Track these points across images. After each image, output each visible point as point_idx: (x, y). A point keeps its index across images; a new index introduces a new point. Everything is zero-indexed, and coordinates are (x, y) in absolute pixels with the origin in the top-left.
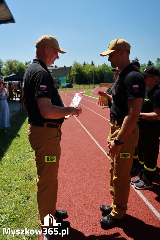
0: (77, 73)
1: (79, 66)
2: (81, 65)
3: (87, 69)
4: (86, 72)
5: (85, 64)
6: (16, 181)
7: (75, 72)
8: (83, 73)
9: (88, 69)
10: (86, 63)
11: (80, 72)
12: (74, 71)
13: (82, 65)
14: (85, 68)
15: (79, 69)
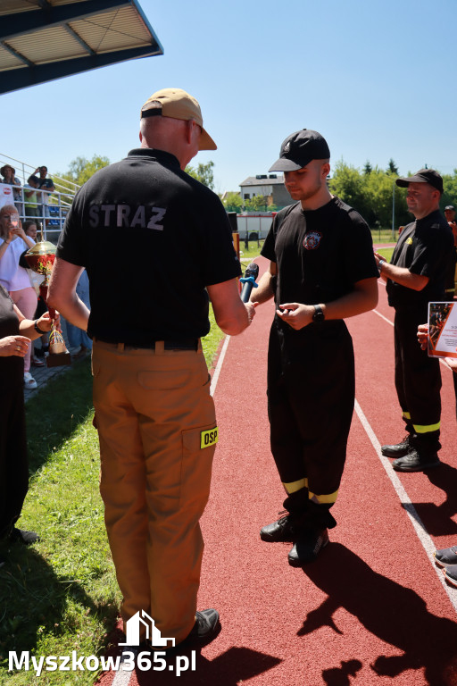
0: (345, 196)
1: (350, 176)
2: (356, 171)
3: (374, 184)
4: (372, 194)
5: (368, 170)
6: (81, 514)
7: (340, 193)
8: (362, 196)
9: (377, 183)
10: (373, 167)
11: (353, 195)
12: (338, 190)
13: (362, 173)
14: (370, 183)
15: (352, 183)
